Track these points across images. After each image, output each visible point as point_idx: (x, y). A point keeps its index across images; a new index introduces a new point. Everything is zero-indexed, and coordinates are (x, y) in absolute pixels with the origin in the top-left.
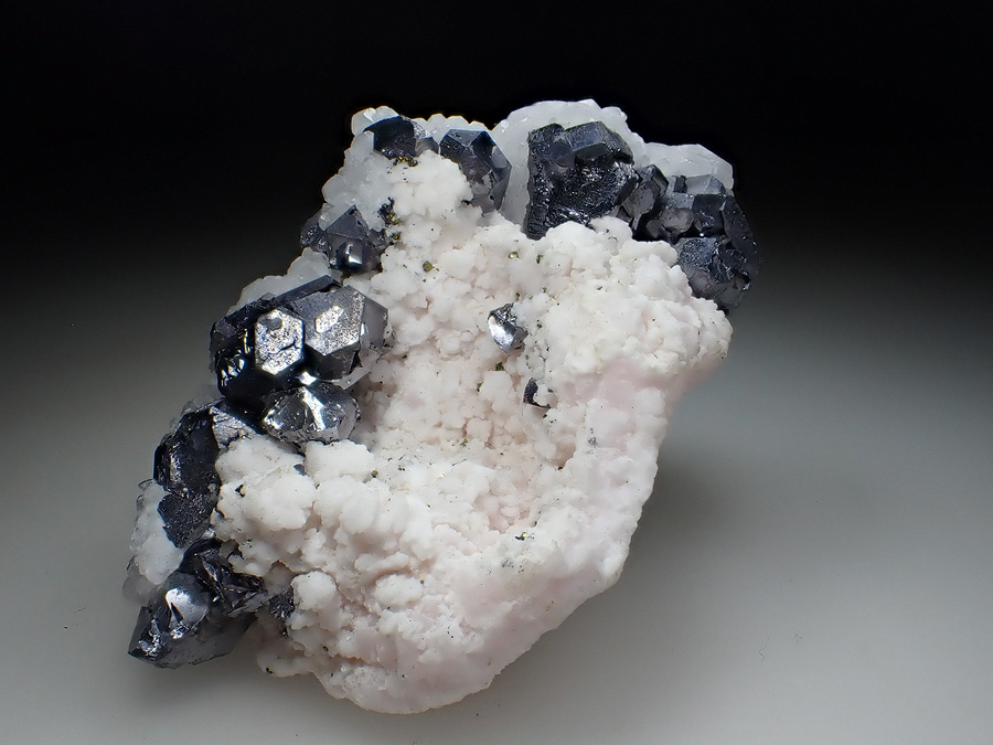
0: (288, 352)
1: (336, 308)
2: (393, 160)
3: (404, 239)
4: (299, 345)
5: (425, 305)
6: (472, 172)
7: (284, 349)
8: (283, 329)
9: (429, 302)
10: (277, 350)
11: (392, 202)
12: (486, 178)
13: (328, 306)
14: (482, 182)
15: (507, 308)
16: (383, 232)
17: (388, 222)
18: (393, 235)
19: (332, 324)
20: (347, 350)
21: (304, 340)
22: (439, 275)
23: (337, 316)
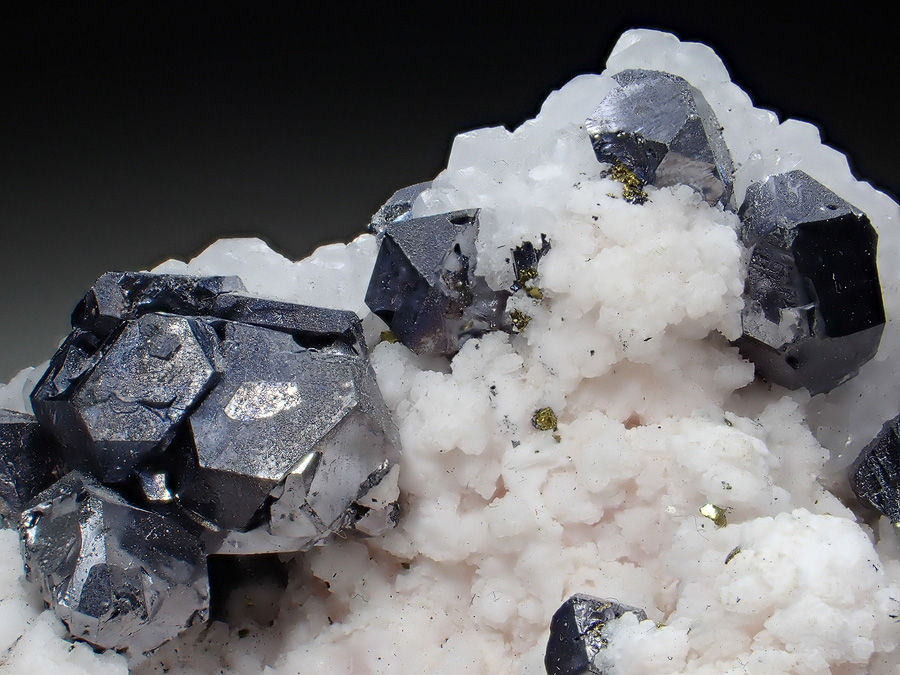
0: (147, 413)
1: (292, 390)
2: (604, 166)
3: (533, 334)
4: (176, 414)
5: (487, 491)
6: (765, 284)
7: (144, 403)
8: (168, 365)
9: (501, 491)
10: (131, 397)
11: (546, 246)
12: (791, 315)
13: (282, 375)
14: (774, 317)
15: (604, 613)
16: (503, 296)
17: (520, 283)
18: (516, 315)
19: (262, 414)
20: (249, 483)
21: (191, 411)
22: (552, 452)
23: (280, 405)
